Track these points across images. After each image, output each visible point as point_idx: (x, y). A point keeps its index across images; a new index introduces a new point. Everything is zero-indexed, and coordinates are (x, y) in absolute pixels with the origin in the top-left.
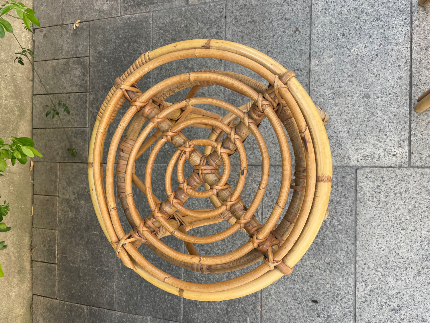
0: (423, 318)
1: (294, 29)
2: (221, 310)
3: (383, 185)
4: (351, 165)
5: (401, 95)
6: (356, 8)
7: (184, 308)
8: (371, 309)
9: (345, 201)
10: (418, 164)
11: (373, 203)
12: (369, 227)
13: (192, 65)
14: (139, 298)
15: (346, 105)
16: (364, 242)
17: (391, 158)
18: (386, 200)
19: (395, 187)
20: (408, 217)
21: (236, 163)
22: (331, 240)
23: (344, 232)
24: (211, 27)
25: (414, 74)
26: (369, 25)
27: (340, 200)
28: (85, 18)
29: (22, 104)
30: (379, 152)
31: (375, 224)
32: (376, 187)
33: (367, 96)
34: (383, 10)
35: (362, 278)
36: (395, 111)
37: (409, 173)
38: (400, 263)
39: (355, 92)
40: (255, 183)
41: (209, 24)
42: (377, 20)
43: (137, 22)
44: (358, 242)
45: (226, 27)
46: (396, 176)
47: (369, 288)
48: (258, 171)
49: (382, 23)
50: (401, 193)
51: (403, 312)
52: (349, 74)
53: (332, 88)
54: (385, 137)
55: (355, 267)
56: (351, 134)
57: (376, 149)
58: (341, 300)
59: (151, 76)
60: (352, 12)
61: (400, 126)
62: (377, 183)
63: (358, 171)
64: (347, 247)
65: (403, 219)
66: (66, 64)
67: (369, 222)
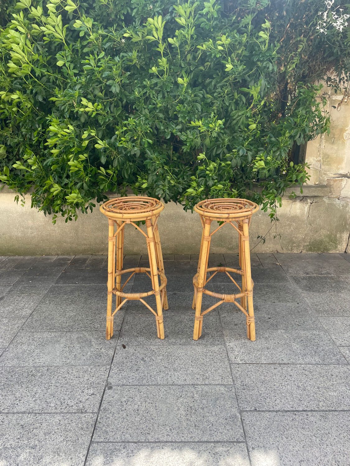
1: (299, 325)
4: (226, 343)
5: (272, 360)
8: (143, 351)
9: (205, 341)
10: (232, 367)
11: (205, 350)
12: (191, 349)
16: (182, 348)
17: (233, 356)
18: (208, 355)
19: (217, 358)
22: (181, 337)
23: (187, 341)
25: (286, 365)
28: (282, 266)
32: (215, 351)
33: (268, 348)
34: (322, 354)
35: (161, 347)
36: (262, 358)
37: (226, 363)
38: (171, 360)
39: (269, 344)
43: (286, 279)
46: (223, 358)
47: (155, 350)
49: (314, 353)
50: (213, 360)
51: (142, 362)
52: (279, 342)
53: (269, 337)
54: (245, 355)
55: (167, 345)
56: (245, 343)
66: (257, 262)
67: (194, 349)
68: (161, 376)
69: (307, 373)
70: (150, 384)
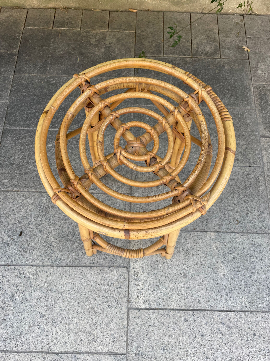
0: (5, 320)
1: (239, 220)
2: (14, 159)
3: (114, 288)
4: (130, 263)
5: (186, 302)
6: (255, 268)
7: (15, 130)
8: (14, 278)
9: (102, 258)
10: (131, 315)
11: (100, 280)
12: (81, 276)
13: (212, 140)
14: (24, 94)
15: (178, 260)
16: (68, 273)
17: (136, 294)
18: (102, 290)
19: (113, 297)
20: (88, 307)
21: (133, 173)
22: (70, 247)
23: (77, 257)
24: (242, 155)
25: (202, 312)
26: (242, 278)
27: (102, 254)
28: (251, 55)
29: (183, 4)
30: (140, 285)
31: (83, 282)
32: (112, 282)
33: (185, 276)
34: (253, 289)
35: (39, 271)
36: (173, 297)
37: (123, 308)
38: (51, 301)
39: (188, 266)
40: (117, 188)
41: (244, 153)
42: (246, 285)
43: (247, 97)
44: (68, 268)
45: (242, 167)
46: (121, 298)
47: (31, 276)
48: (126, 191)
49: (243, 288)
50: (107, 302)
51: (11, 303)
52: (203, 262)
53: (192, 249)
54: (152, 290)
55: (49, 266)
56: (156, 263)
57: (143, 283)
58: (22, 254)
59: (204, 107)
60: (252, 265)
61: (160, 301)
62: (116, 283)
63: (125, 268)
64: (64, 260)
65: (87, 303)
66: (215, 40)
67: (85, 277)
68: (34, 335)
69: (224, 329)
70: (19, 350)
